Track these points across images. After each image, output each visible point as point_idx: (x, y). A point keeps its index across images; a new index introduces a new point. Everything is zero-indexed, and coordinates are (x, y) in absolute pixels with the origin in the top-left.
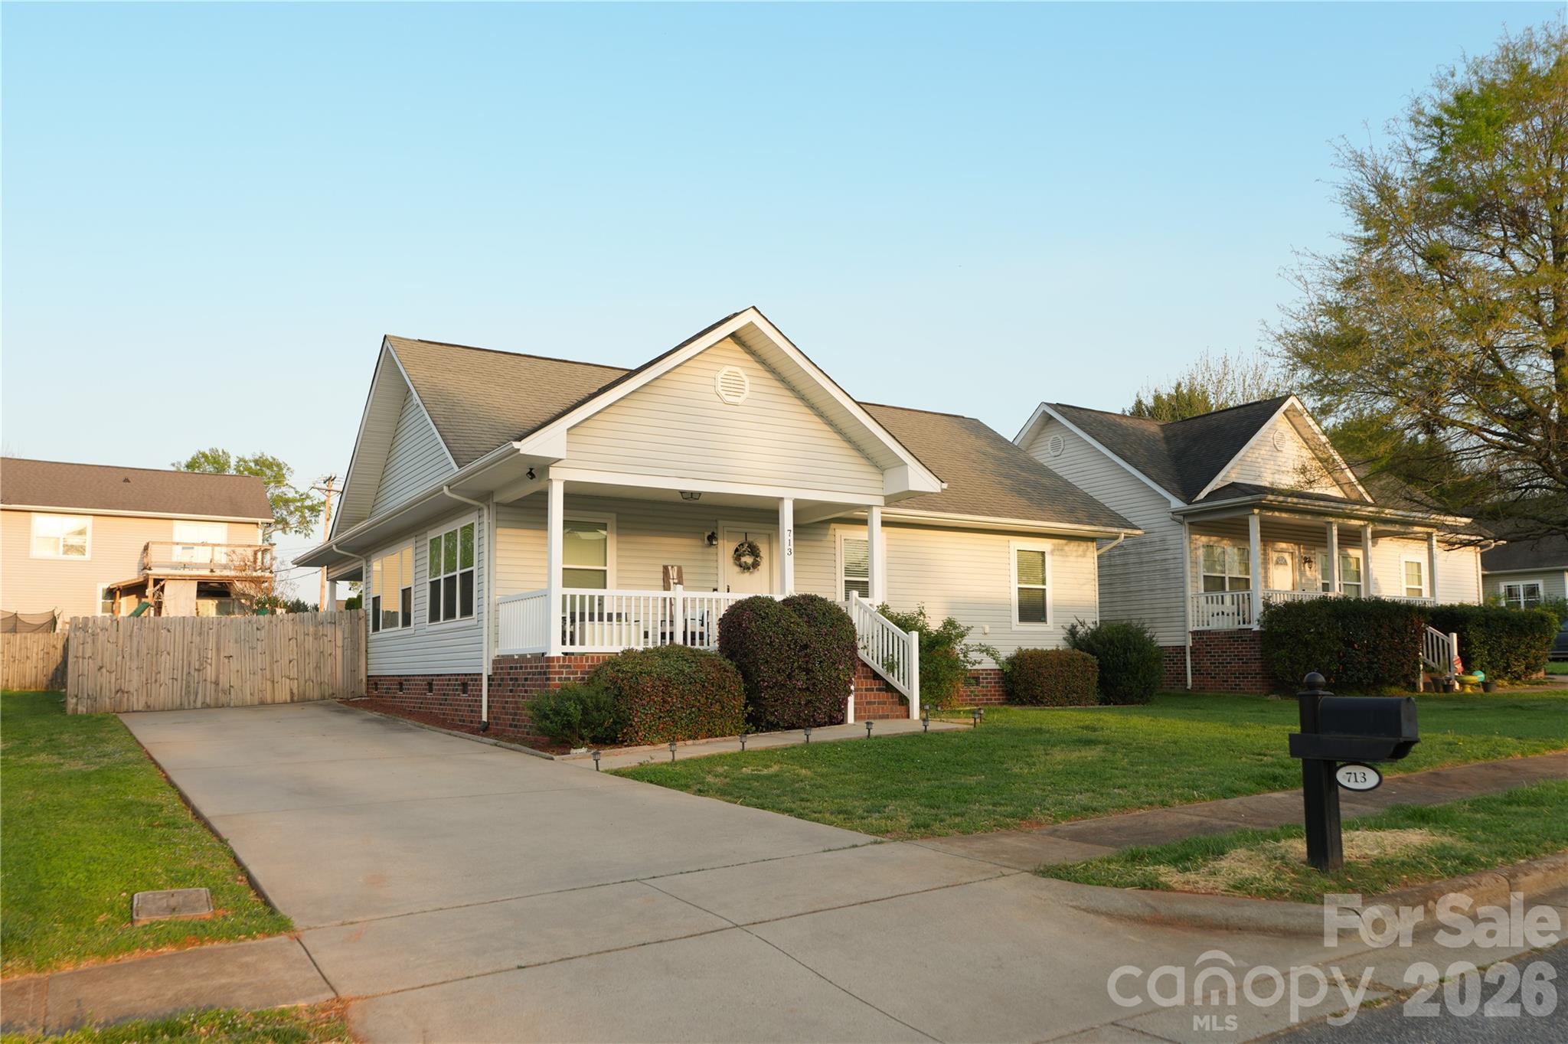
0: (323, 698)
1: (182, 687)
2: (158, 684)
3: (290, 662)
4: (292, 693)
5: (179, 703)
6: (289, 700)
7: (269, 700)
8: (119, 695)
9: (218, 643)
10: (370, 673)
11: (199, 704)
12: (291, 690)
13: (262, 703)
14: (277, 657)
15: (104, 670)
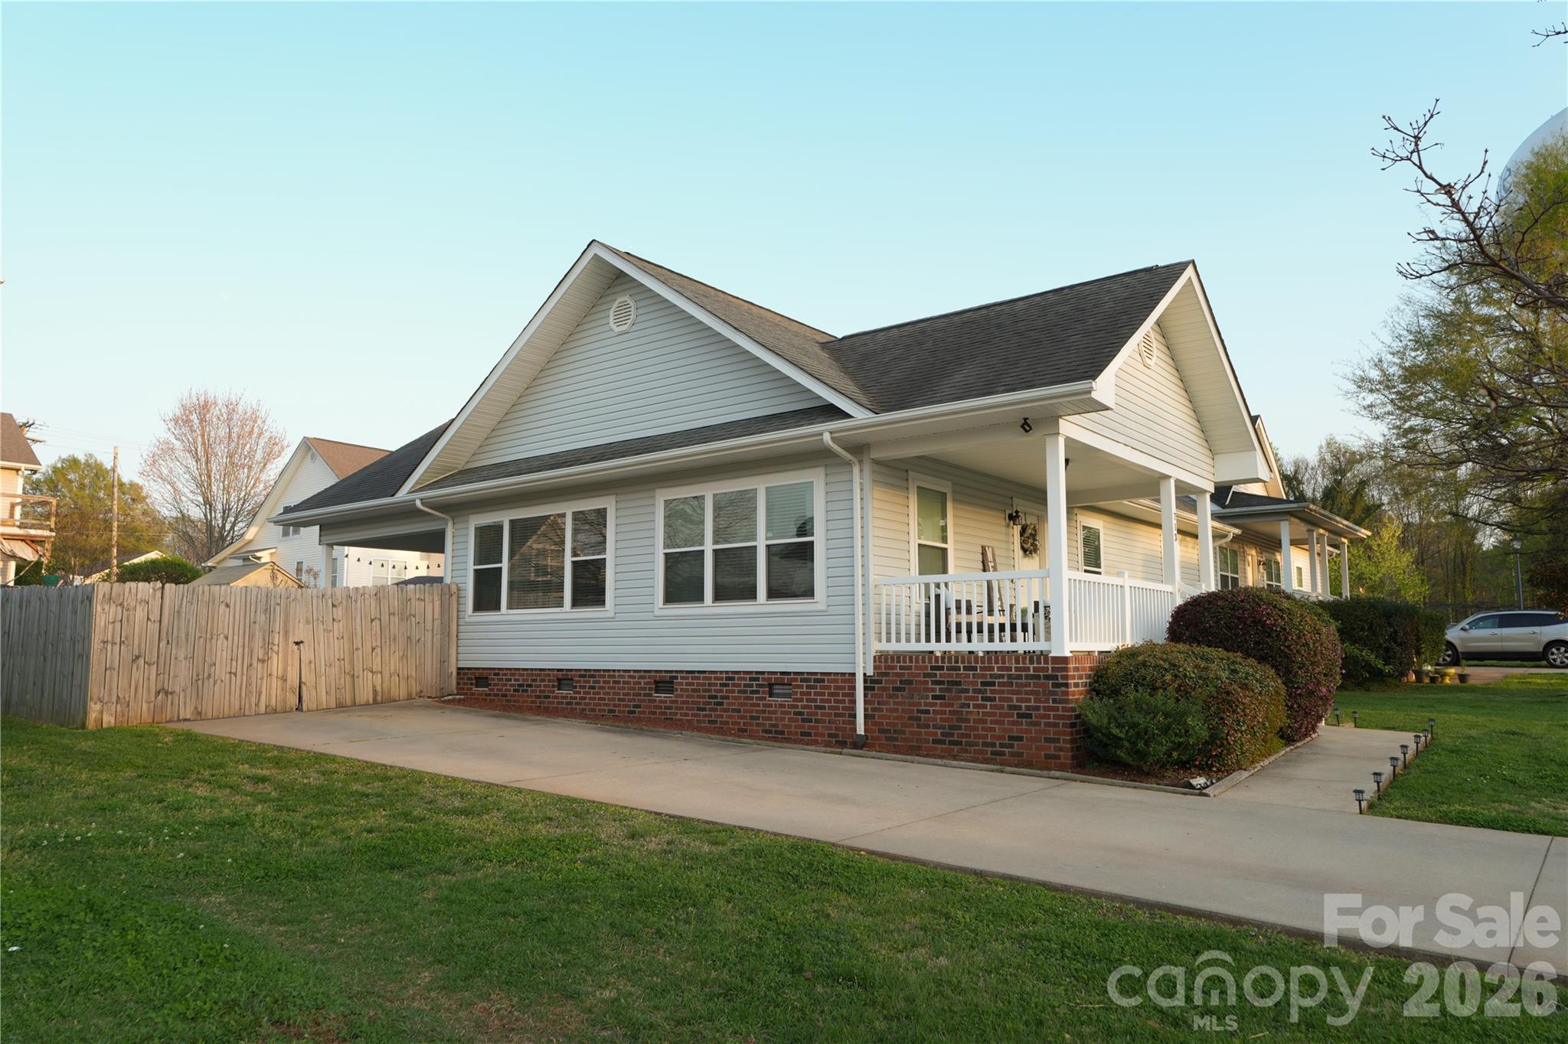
0: (410, 697)
1: (241, 685)
2: (212, 680)
3: (373, 649)
4: (375, 691)
5: (237, 707)
6: (371, 701)
7: (349, 702)
8: (160, 697)
9: (286, 624)
10: (462, 665)
11: (262, 709)
12: (374, 686)
13: (341, 706)
14: (358, 643)
15: (141, 661)
